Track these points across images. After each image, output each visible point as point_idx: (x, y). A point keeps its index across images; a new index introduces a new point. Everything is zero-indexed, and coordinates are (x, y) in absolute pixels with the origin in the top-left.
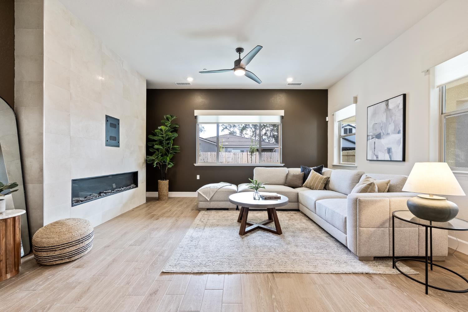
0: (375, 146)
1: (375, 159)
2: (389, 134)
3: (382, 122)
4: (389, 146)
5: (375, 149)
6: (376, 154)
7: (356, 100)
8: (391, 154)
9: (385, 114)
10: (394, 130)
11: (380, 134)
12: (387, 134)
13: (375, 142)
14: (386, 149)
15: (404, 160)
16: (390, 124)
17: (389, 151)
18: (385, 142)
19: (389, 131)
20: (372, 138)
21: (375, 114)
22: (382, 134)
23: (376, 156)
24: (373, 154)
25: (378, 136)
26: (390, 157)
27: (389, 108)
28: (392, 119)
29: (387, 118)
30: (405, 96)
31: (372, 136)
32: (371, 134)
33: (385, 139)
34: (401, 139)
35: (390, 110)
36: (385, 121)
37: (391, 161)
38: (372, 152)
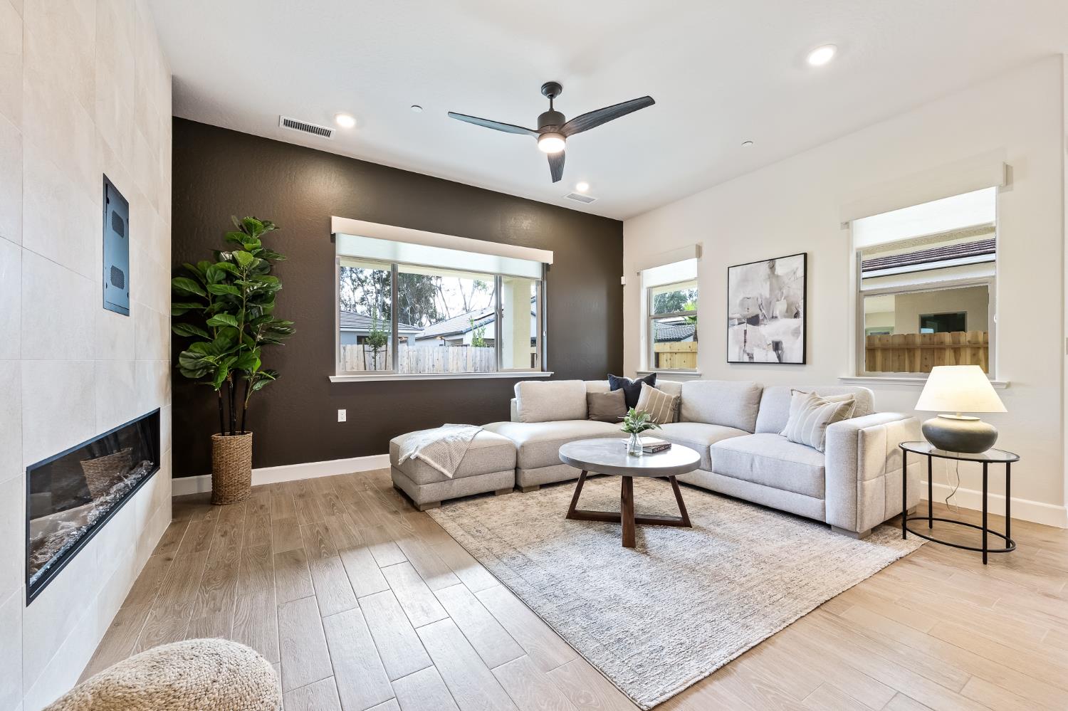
0: (745, 337)
1: (746, 359)
2: (776, 317)
3: (761, 296)
4: (777, 339)
5: (745, 342)
6: (748, 352)
7: (699, 252)
8: (780, 352)
9: (768, 283)
10: (787, 311)
11: (757, 316)
12: (773, 317)
13: (745, 331)
14: (771, 342)
15: (804, 362)
16: (778, 300)
17: (777, 346)
18: (768, 331)
19: (777, 313)
20: (739, 324)
21: (745, 280)
22: (761, 318)
23: (748, 354)
24: (742, 351)
25: (754, 321)
26: (779, 357)
27: (776, 273)
28: (782, 293)
29: (772, 290)
30: (805, 255)
31: (739, 319)
32: (738, 316)
33: (767, 326)
34: (799, 327)
35: (778, 276)
36: (768, 296)
37: (781, 363)
38: (740, 348)
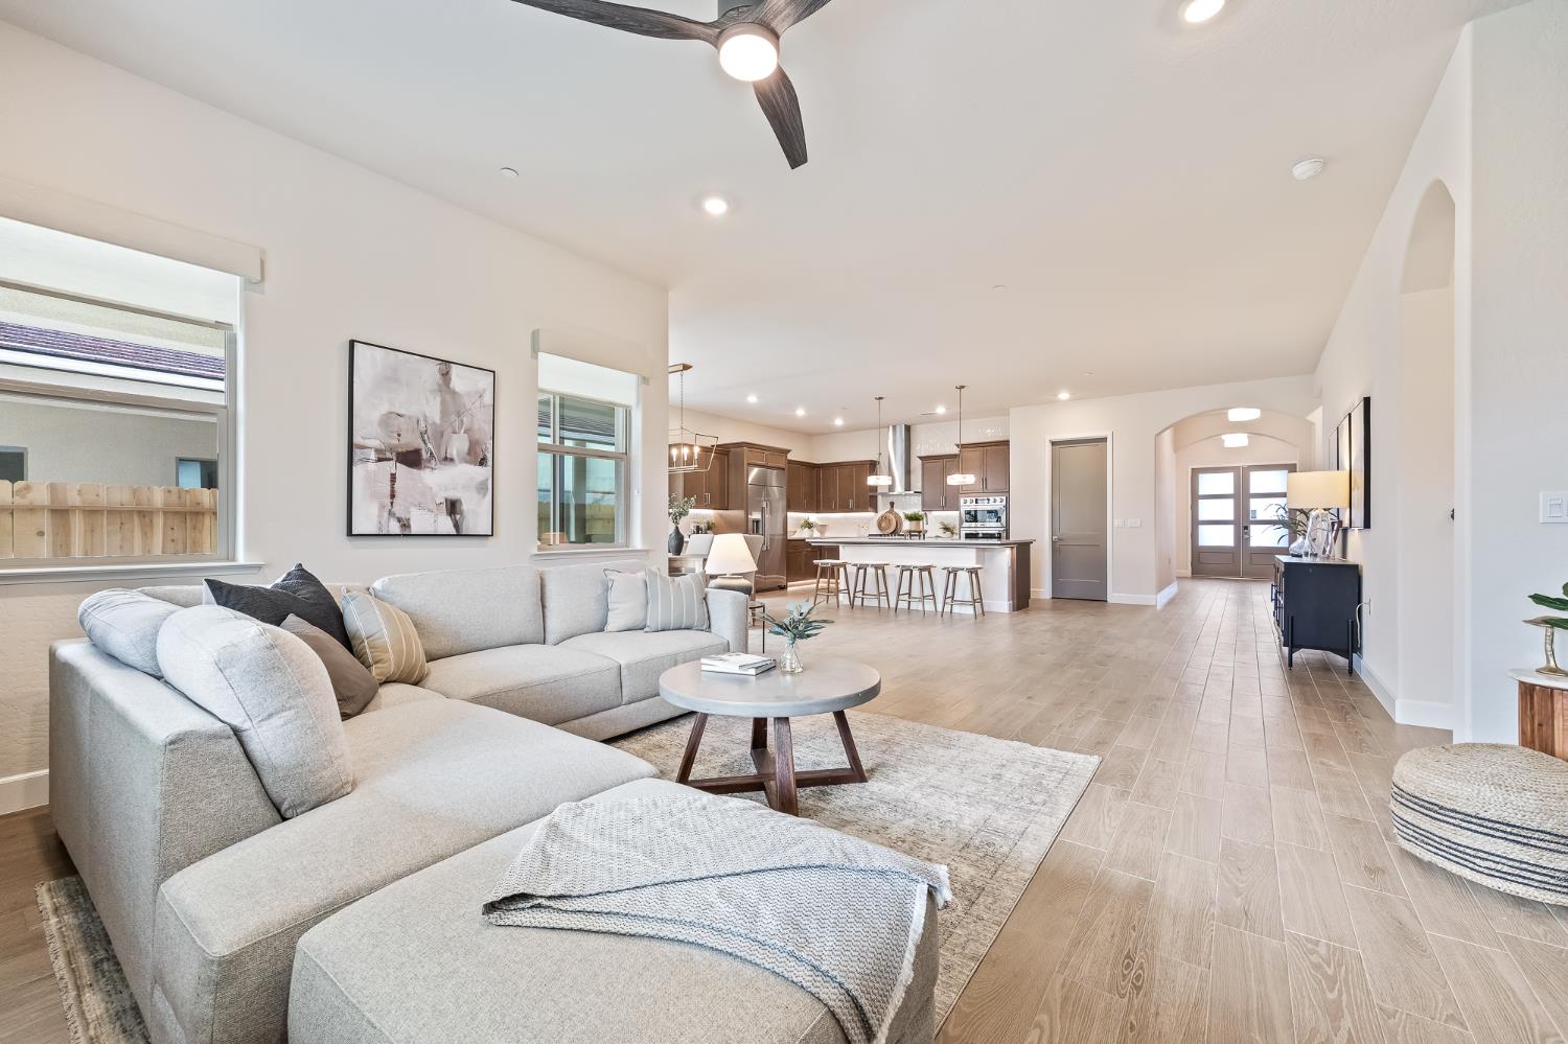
0: (392, 488)
1: (395, 528)
2: (452, 460)
3: (425, 417)
4: (453, 495)
5: (393, 496)
6: (397, 515)
8: (458, 517)
9: (438, 399)
11: (417, 452)
12: (446, 459)
13: (393, 477)
14: (443, 500)
15: (493, 535)
16: (454, 432)
17: (453, 507)
18: (437, 480)
19: (453, 452)
20: (380, 460)
21: (391, 379)
22: (425, 455)
23: (399, 520)
24: (386, 515)
25: (412, 459)
26: (456, 525)
27: (451, 386)
28: (462, 421)
30: (494, 375)
31: (378, 451)
32: (376, 443)
33: (436, 471)
34: (487, 480)
35: (454, 393)
37: (459, 535)
38: (382, 507)
